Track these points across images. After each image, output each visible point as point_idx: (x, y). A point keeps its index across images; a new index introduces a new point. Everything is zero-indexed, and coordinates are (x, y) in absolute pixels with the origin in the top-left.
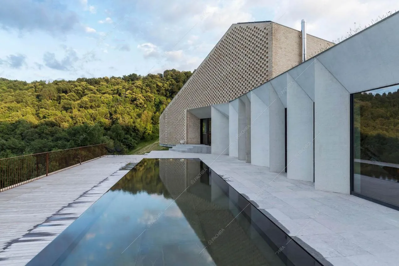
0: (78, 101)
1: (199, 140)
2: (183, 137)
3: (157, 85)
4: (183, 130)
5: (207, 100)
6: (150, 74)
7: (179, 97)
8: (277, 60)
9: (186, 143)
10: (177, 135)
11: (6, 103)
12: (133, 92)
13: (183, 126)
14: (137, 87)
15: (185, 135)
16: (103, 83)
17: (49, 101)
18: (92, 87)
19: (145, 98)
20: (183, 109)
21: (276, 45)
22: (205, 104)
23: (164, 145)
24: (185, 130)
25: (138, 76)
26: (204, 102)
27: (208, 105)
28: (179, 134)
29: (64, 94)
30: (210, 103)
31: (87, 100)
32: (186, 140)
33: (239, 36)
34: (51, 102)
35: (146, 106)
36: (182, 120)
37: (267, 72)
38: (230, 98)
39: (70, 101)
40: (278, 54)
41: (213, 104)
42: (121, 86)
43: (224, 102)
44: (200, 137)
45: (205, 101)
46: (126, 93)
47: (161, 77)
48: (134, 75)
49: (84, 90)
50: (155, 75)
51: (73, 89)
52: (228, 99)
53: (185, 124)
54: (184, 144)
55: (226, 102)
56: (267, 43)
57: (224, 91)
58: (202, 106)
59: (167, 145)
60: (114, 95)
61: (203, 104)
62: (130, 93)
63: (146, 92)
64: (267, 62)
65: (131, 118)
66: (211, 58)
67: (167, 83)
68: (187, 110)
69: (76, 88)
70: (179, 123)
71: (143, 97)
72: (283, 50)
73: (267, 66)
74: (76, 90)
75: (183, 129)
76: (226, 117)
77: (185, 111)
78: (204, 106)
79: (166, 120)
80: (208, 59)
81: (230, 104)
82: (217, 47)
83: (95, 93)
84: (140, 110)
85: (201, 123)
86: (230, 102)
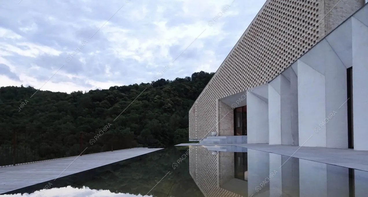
0: (111, 108)
1: (233, 132)
2: (215, 129)
3: (185, 89)
4: (214, 122)
5: (242, 85)
6: (178, 78)
7: (209, 87)
8: (331, 23)
9: (218, 135)
10: (207, 128)
11: (50, 112)
12: (162, 97)
13: (215, 117)
14: (165, 92)
15: (217, 127)
16: (133, 90)
17: (86, 109)
18: (123, 94)
19: (173, 102)
20: (215, 99)
21: (329, 4)
22: (239, 89)
23: (194, 139)
24: (217, 121)
25: (166, 80)
26: (238, 88)
27: (243, 90)
28: (210, 126)
29: (98, 102)
30: (245, 88)
31: (119, 107)
32: (218, 132)
33: (279, 5)
34: (87, 110)
35: (174, 110)
36: (213, 111)
37: (317, 39)
38: (270, 78)
39: (103, 109)
40: (332, 16)
41: (249, 88)
42: (150, 92)
43: (262, 84)
44: (233, 128)
45: (239, 86)
46: (155, 98)
47: (189, 80)
48: (162, 80)
49: (116, 97)
50: (183, 78)
51: (106, 97)
52: (267, 80)
53: (217, 115)
54: (215, 136)
55: (265, 83)
56: (317, 5)
57: (261, 72)
58: (236, 93)
59: (197, 139)
60: (143, 101)
61: (237, 90)
62: (158, 98)
63: (175, 96)
64: (318, 27)
65: (160, 122)
66: (246, 37)
67: (195, 85)
68: (219, 100)
69: (109, 96)
70: (210, 115)
71: (172, 101)
72: (338, 10)
73: (318, 32)
74: (109, 97)
75: (215, 120)
76: (265, 101)
77: (217, 100)
78: (238, 92)
79: (196, 113)
80: (242, 40)
81: (269, 85)
82: (253, 24)
83: (125, 100)
84: (168, 114)
85: (234, 113)
86: (269, 82)
